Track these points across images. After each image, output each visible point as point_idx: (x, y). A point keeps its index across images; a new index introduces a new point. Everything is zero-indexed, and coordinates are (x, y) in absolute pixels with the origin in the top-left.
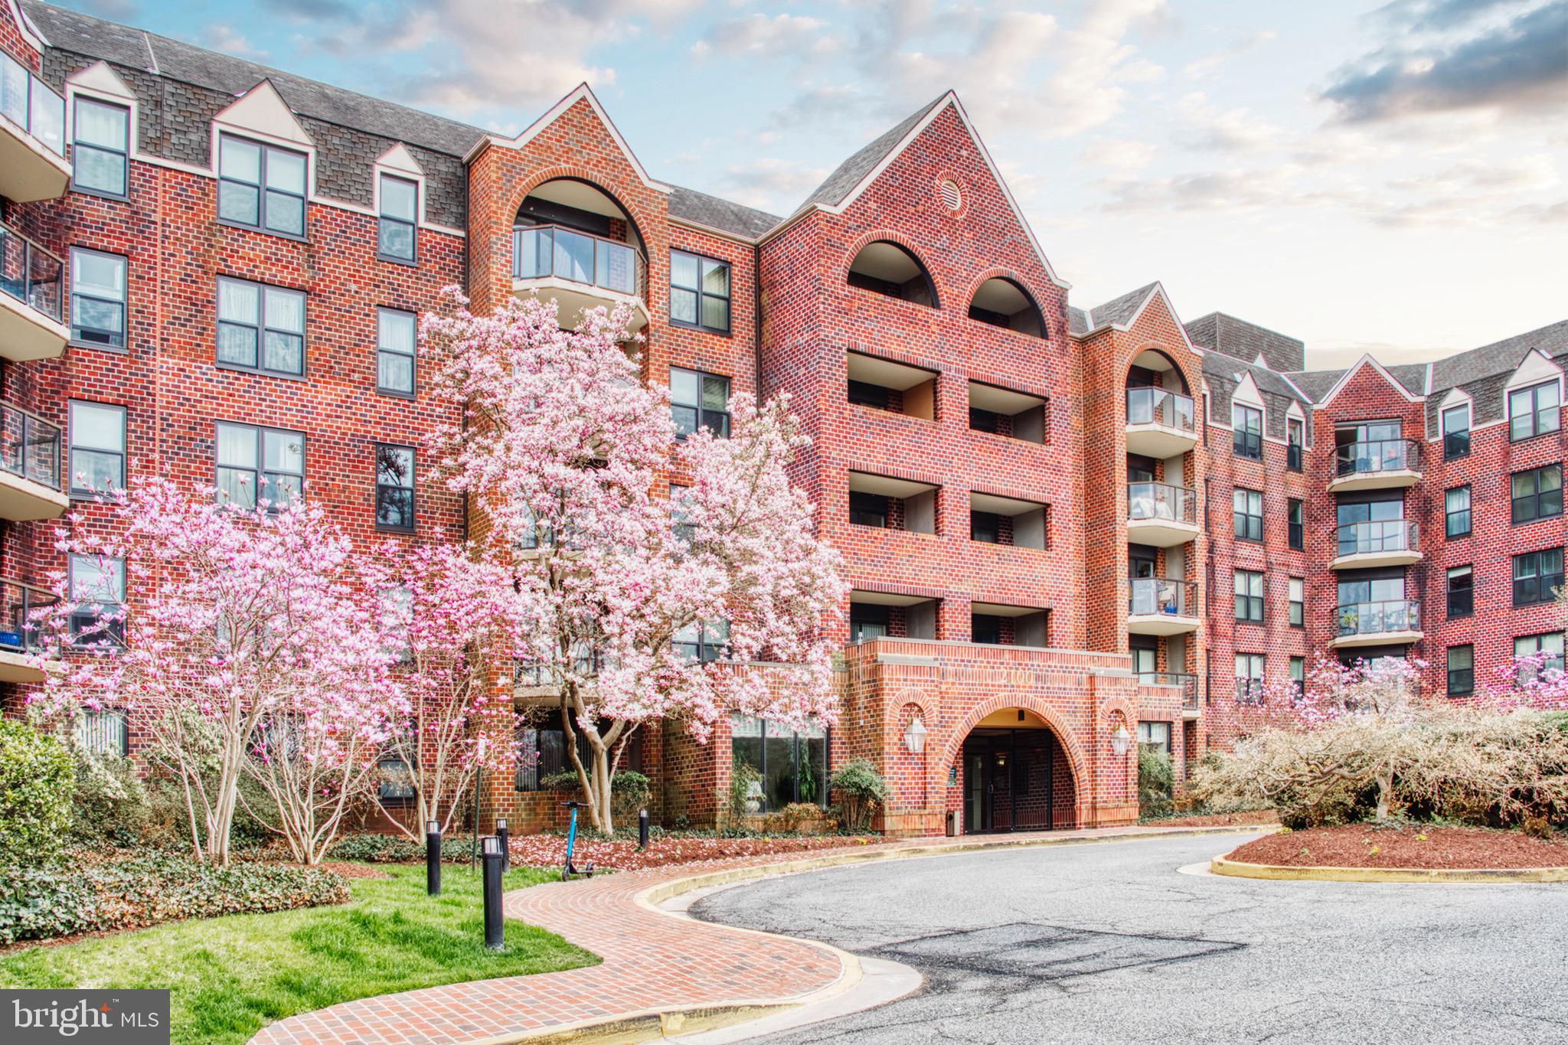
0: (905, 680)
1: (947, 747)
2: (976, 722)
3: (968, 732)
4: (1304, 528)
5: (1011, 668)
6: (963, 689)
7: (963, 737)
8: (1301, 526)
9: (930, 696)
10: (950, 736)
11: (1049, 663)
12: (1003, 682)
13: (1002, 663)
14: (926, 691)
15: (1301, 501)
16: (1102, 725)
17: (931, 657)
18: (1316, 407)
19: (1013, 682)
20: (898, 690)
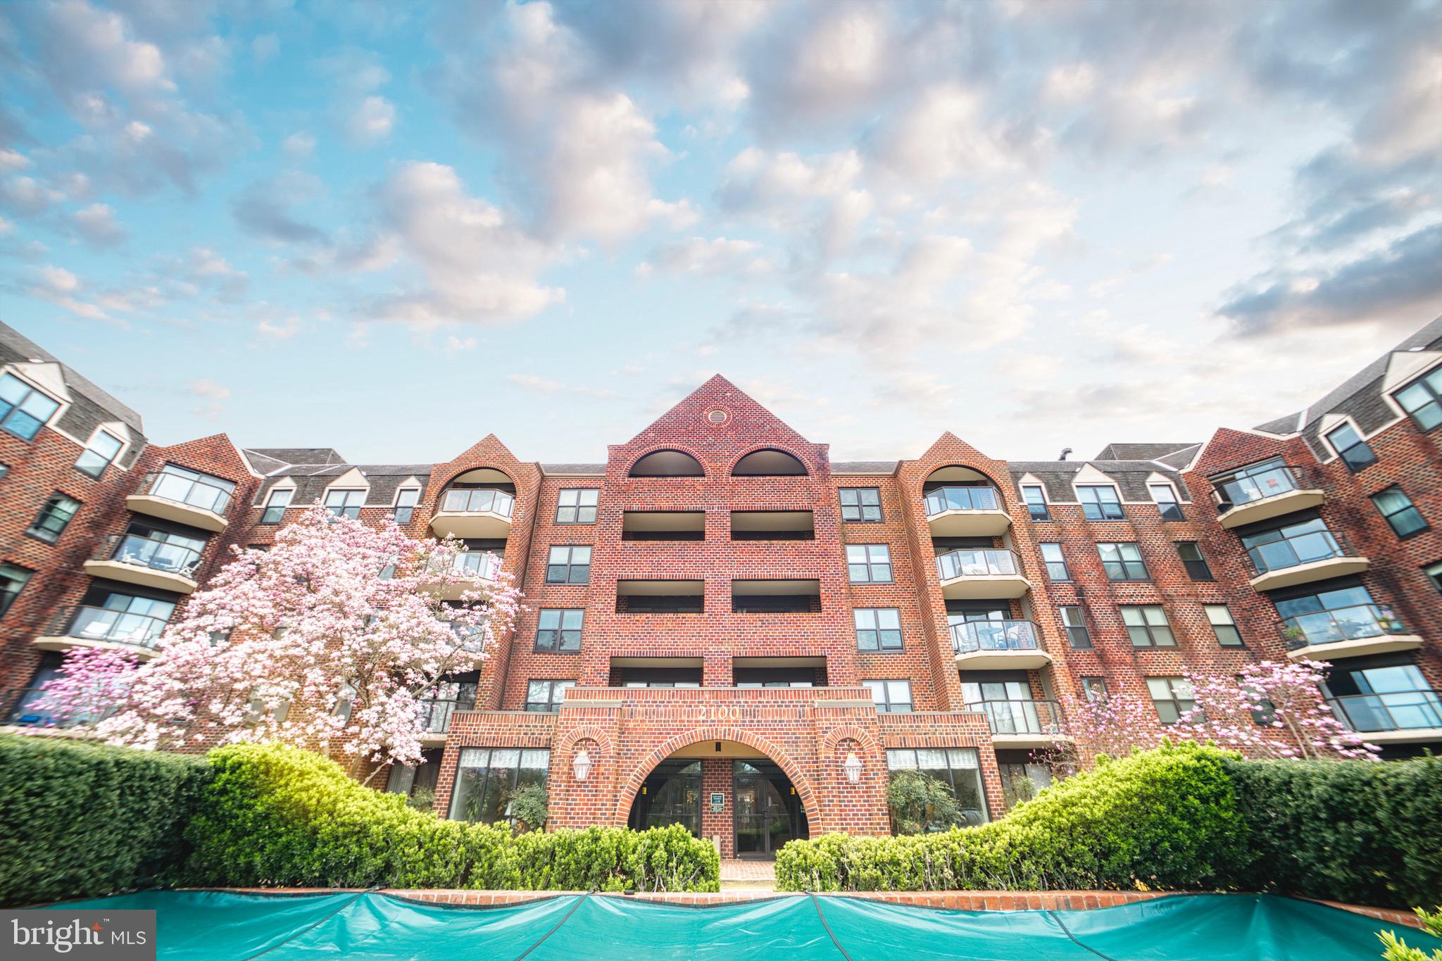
0: (581, 720)
1: (632, 777)
2: (667, 754)
3: (657, 762)
4: (1208, 563)
5: (711, 706)
6: (654, 726)
7: (651, 768)
8: (1203, 561)
9: (607, 732)
10: (635, 766)
11: (759, 699)
12: (701, 718)
13: (702, 702)
14: (602, 728)
15: (1196, 542)
16: (825, 753)
17: (620, 701)
18: (1182, 472)
19: (713, 718)
20: (572, 727)
